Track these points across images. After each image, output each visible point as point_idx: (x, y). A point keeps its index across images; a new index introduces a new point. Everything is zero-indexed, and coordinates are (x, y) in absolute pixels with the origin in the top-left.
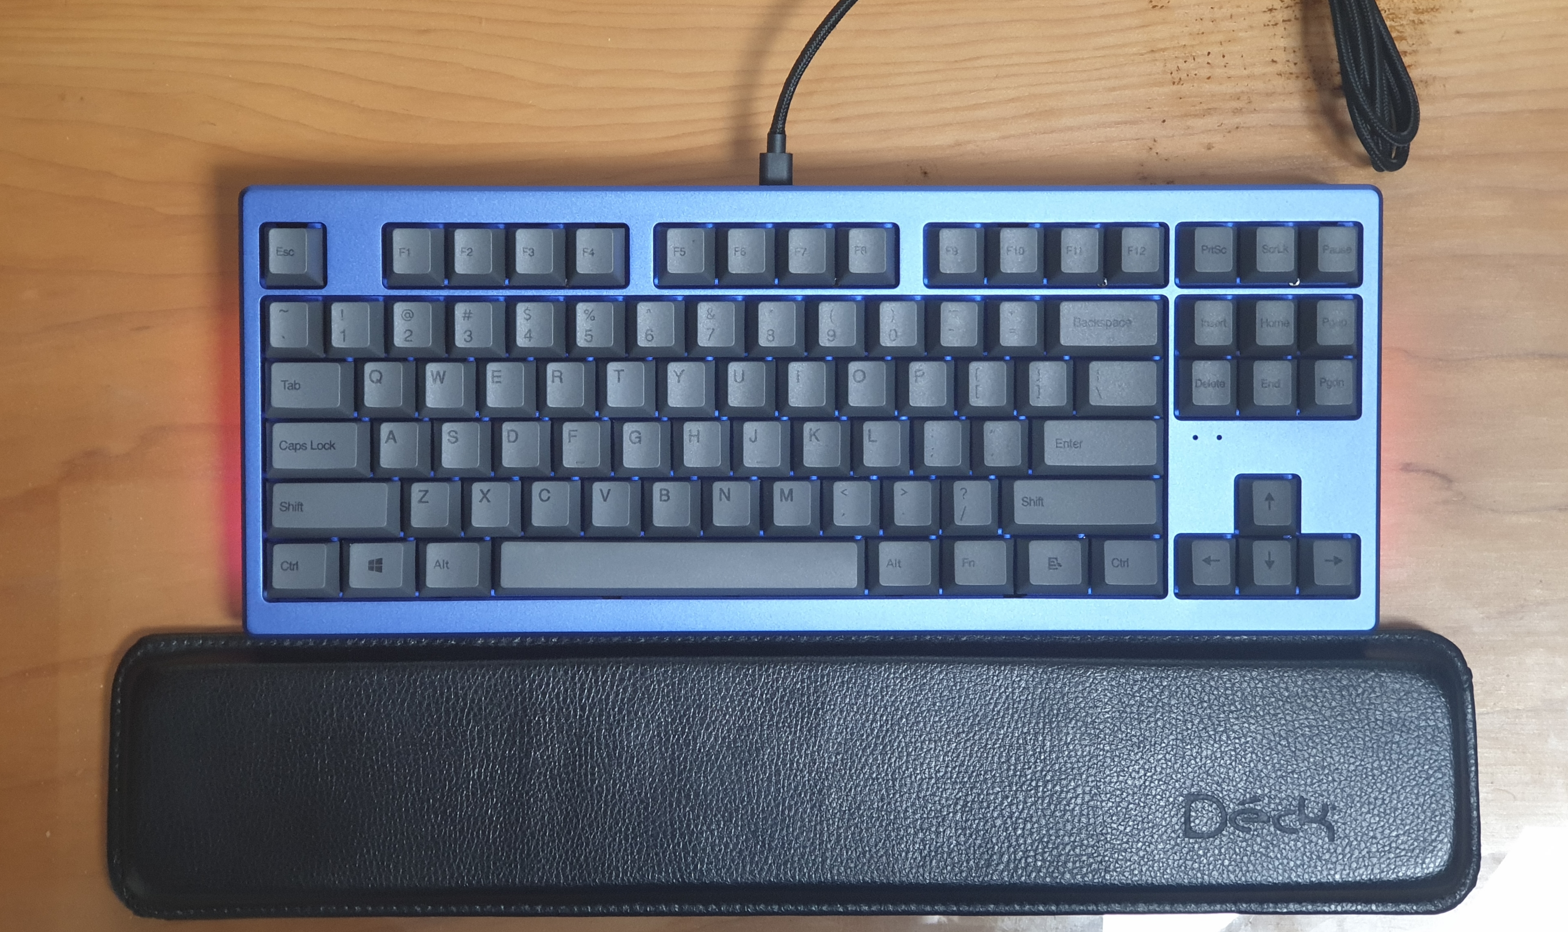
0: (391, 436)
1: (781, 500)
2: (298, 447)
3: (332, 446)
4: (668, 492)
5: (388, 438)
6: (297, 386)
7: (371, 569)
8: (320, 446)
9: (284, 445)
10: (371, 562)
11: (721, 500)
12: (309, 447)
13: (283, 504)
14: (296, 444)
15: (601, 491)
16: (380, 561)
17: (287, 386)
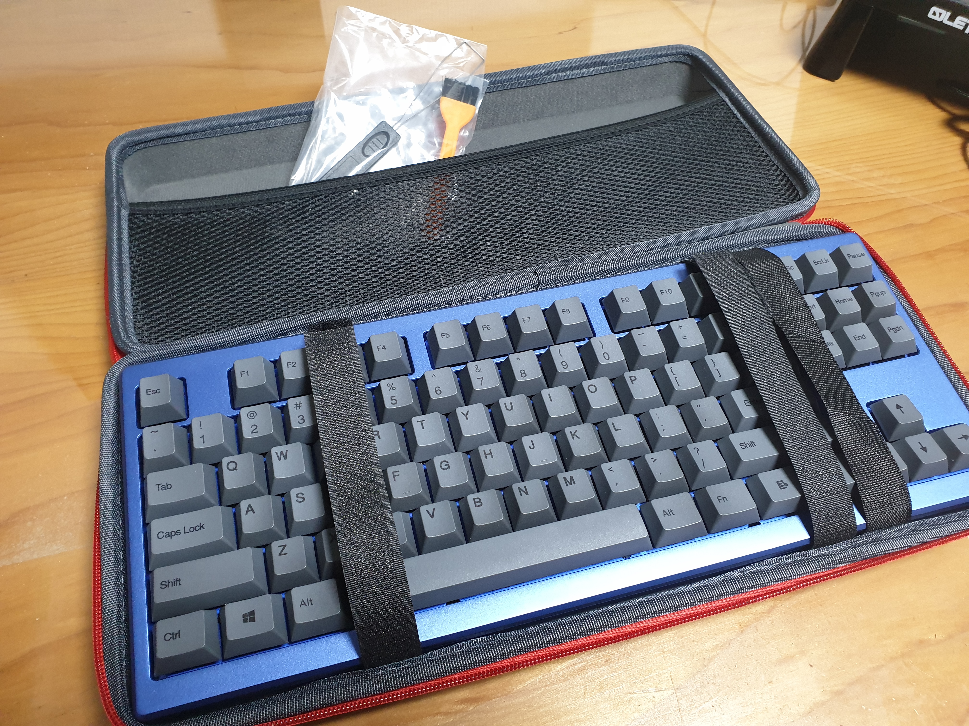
0: (250, 509)
1: (567, 485)
2: (173, 534)
3: (201, 527)
4: (480, 499)
5: (248, 511)
6: (169, 486)
7: (245, 621)
8: (192, 529)
9: (161, 535)
10: (244, 616)
11: (521, 495)
12: (182, 531)
13: (163, 583)
14: (171, 532)
15: (427, 511)
16: (252, 613)
17: (160, 488)
